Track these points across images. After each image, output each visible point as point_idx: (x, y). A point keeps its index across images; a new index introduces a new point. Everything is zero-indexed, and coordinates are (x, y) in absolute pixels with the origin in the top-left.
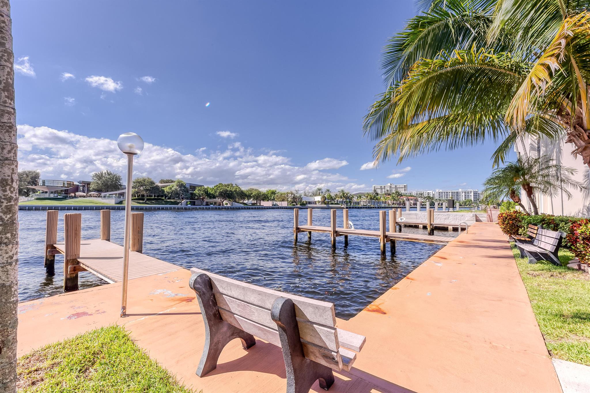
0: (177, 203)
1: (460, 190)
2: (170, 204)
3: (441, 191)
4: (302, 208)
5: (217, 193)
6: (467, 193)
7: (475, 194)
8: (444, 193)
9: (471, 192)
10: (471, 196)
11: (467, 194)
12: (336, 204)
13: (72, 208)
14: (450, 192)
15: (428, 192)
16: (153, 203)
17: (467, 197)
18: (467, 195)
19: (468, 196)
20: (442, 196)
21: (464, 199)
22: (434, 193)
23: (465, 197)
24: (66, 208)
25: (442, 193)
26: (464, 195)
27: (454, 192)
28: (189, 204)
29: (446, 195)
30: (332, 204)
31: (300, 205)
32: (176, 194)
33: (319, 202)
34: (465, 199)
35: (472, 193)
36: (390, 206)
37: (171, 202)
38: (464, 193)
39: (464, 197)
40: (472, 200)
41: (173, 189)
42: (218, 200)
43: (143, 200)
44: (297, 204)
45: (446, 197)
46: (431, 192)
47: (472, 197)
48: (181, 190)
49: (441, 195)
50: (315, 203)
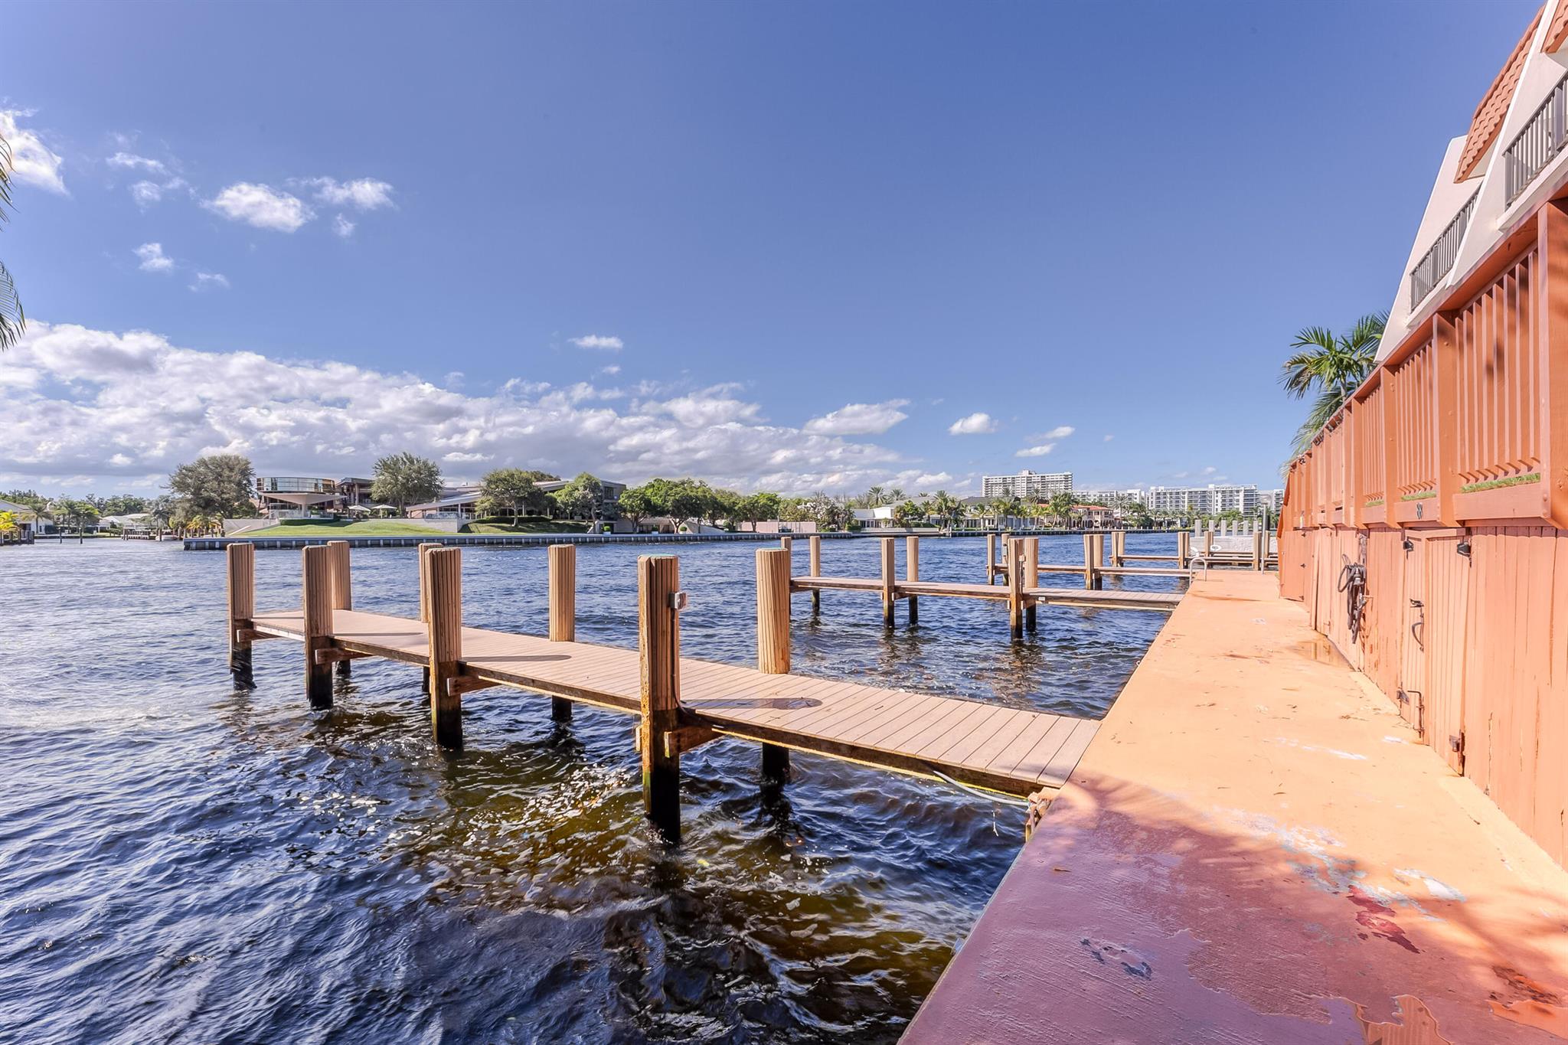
0: (584, 529)
1: (1211, 487)
2: (569, 532)
3: (1161, 489)
4: (853, 537)
5: (669, 504)
6: (1228, 494)
7: (1250, 496)
8: (1171, 494)
9: (1238, 492)
10: (1238, 501)
11: (1228, 496)
12: (925, 526)
13: (382, 542)
14: (1184, 493)
15: (1130, 491)
16: (532, 530)
17: (1228, 503)
18: (1228, 499)
19: (1231, 501)
20: (1165, 502)
21: (1220, 509)
22: (1143, 494)
23: (1224, 505)
24: (369, 542)
25: (1165, 494)
26: (1220, 500)
27: (1196, 492)
28: (608, 530)
29: (1174, 501)
30: (918, 526)
31: (850, 529)
32: (582, 509)
33: (887, 521)
34: (1223, 510)
35: (1242, 494)
36: (1050, 530)
37: (568, 525)
38: (1220, 495)
39: (1220, 504)
40: (1241, 509)
41: (576, 494)
42: (668, 520)
43: (511, 521)
44: (839, 529)
45: (1174, 504)
46: (1137, 491)
47: (1241, 503)
48: (594, 497)
49: (1162, 500)
50: (877, 523)
